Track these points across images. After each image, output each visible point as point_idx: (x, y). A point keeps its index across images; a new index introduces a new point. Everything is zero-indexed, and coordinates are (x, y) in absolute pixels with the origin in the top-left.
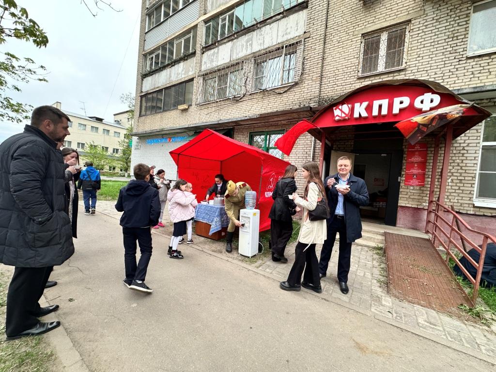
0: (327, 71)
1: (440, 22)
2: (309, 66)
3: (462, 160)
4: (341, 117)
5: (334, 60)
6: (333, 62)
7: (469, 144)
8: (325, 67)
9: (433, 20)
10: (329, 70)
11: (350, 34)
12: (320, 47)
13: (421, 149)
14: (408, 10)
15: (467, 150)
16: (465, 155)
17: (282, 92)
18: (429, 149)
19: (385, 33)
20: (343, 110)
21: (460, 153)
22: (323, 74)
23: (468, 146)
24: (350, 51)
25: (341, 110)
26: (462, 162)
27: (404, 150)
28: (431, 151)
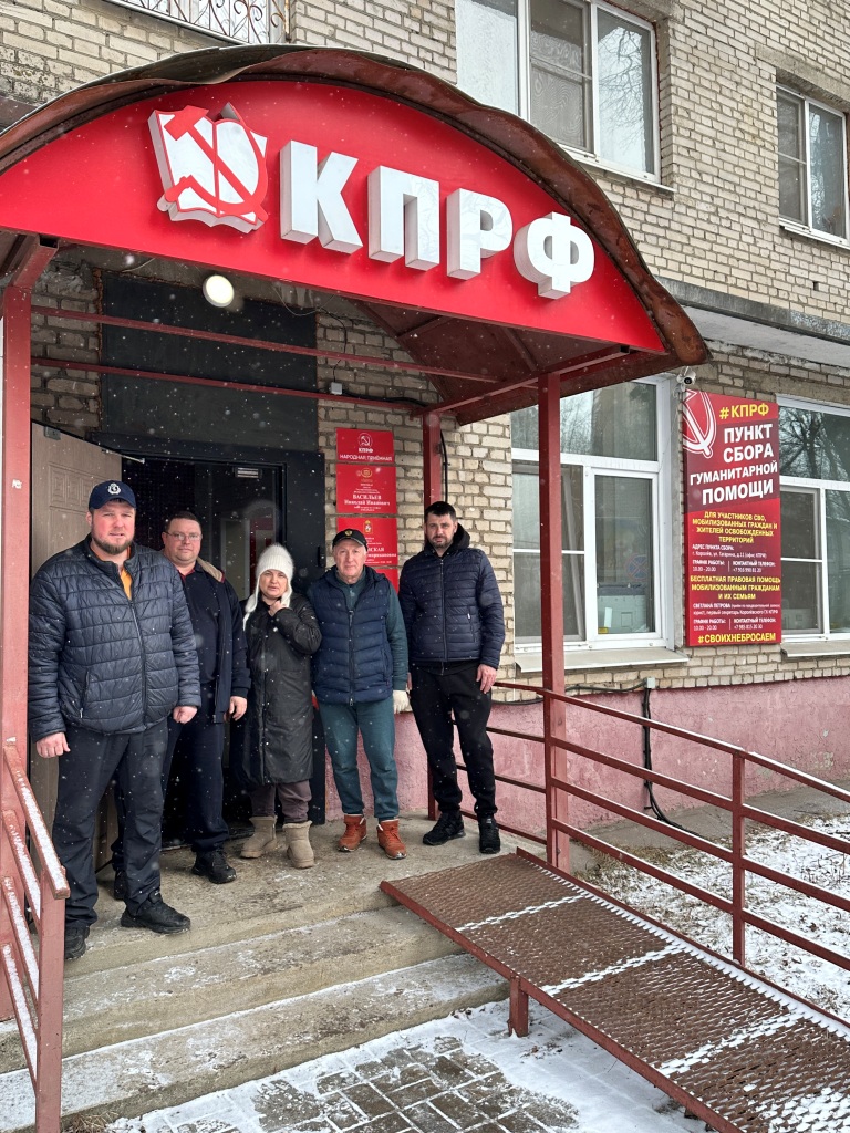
3: (481, 509)
4: (213, 200)
7: (490, 449)
13: (377, 458)
15: (489, 474)
16: (488, 491)
18: (398, 461)
20: (221, 154)
21: (473, 481)
23: (488, 457)
25: (211, 153)
26: (482, 518)
27: (323, 455)
28: (406, 469)
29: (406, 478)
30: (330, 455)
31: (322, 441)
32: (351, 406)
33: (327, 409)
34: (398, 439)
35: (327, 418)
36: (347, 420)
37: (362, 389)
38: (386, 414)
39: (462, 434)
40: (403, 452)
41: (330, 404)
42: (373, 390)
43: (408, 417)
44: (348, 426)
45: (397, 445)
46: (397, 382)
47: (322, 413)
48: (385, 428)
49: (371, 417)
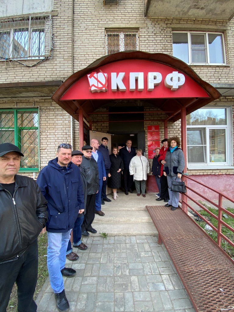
0: (78, 53)
1: (157, 36)
2: (59, 44)
4: (97, 87)
5: (84, 44)
6: (83, 47)
8: (75, 49)
9: (152, 33)
10: (80, 53)
11: (95, 25)
12: (69, 28)
13: (156, 130)
14: (137, 20)
17: (31, 65)
19: (122, 33)
21: (177, 133)
22: (74, 56)
24: (97, 40)
25: (97, 79)
27: (145, 131)
28: (162, 132)
29: (162, 133)
30: (146, 131)
31: (145, 128)
32: (151, 122)
33: (146, 123)
34: (160, 126)
35: (146, 124)
36: (150, 124)
37: (153, 119)
38: (157, 122)
39: (174, 124)
40: (161, 129)
41: (146, 122)
42: (155, 119)
43: (162, 122)
44: (150, 125)
45: (160, 127)
46: (160, 116)
47: (145, 124)
48: (157, 125)
49: (154, 123)
